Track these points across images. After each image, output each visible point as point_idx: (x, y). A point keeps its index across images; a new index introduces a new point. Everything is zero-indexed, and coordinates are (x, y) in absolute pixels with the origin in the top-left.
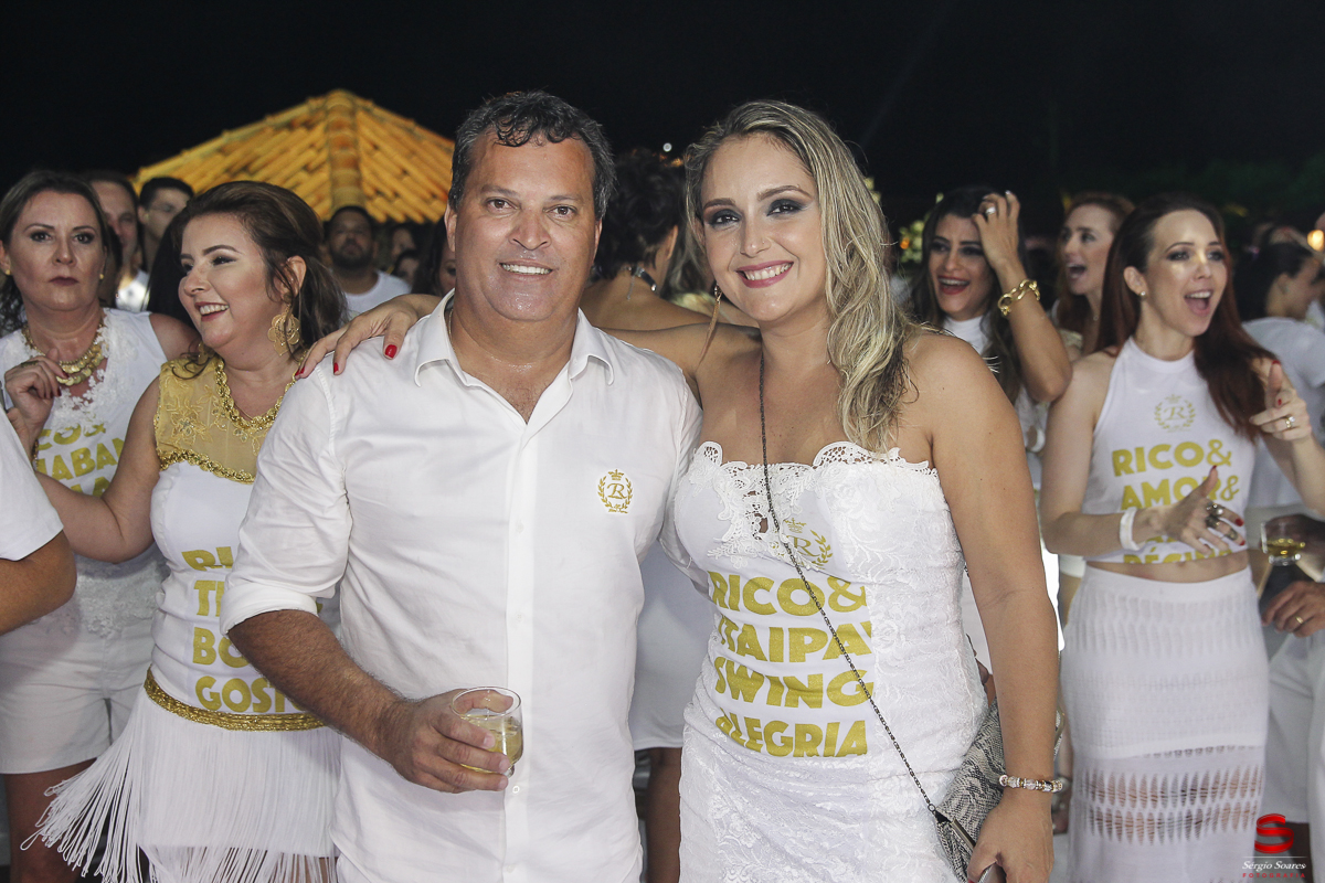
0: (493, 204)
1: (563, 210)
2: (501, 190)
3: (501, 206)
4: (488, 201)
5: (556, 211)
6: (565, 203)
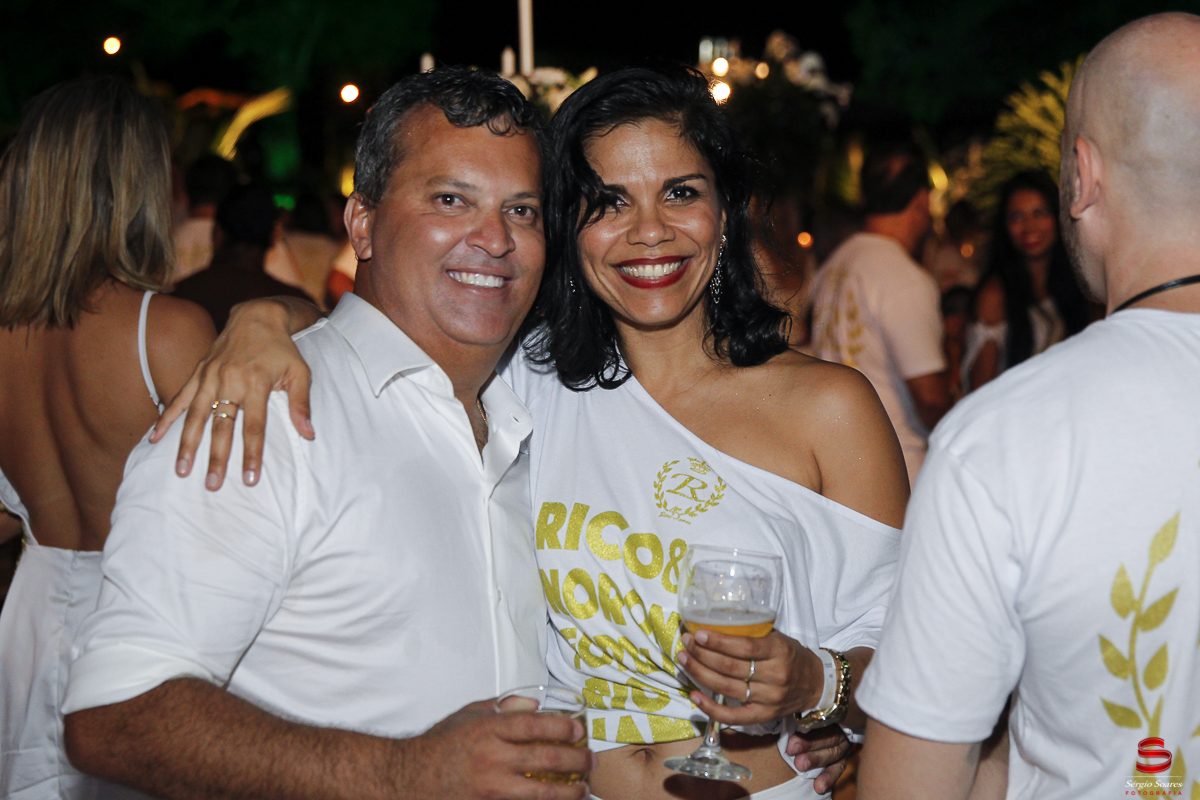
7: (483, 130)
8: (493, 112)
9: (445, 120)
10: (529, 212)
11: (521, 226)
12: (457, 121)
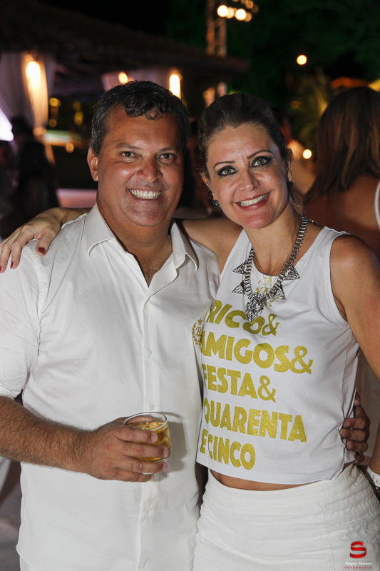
0: (124, 154)
1: (167, 156)
2: (130, 147)
3: (129, 156)
4: (121, 153)
5: (162, 157)
6: (168, 152)
7: (143, 118)
8: (149, 107)
9: (125, 113)
10: (171, 156)
11: (166, 164)
12: (130, 113)
